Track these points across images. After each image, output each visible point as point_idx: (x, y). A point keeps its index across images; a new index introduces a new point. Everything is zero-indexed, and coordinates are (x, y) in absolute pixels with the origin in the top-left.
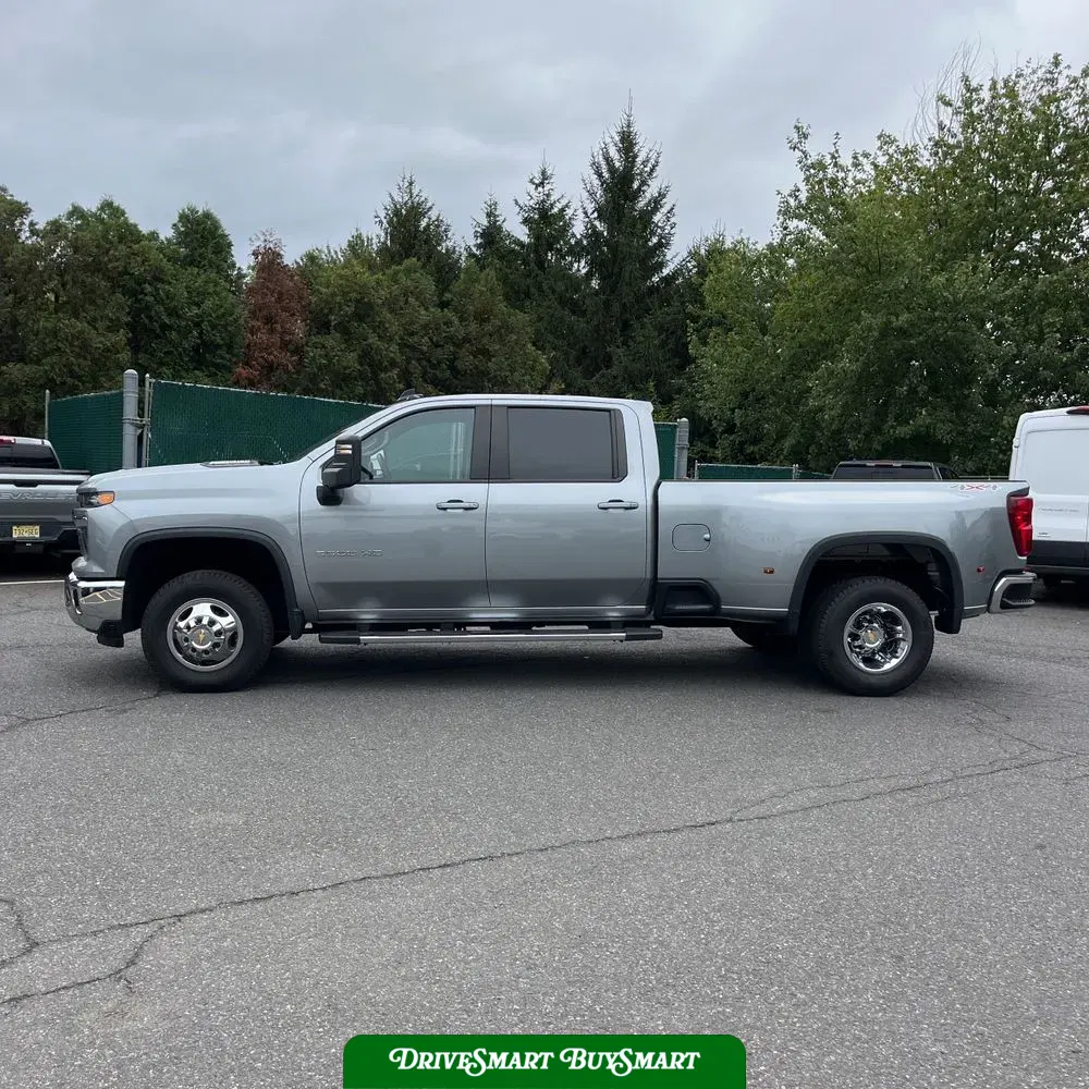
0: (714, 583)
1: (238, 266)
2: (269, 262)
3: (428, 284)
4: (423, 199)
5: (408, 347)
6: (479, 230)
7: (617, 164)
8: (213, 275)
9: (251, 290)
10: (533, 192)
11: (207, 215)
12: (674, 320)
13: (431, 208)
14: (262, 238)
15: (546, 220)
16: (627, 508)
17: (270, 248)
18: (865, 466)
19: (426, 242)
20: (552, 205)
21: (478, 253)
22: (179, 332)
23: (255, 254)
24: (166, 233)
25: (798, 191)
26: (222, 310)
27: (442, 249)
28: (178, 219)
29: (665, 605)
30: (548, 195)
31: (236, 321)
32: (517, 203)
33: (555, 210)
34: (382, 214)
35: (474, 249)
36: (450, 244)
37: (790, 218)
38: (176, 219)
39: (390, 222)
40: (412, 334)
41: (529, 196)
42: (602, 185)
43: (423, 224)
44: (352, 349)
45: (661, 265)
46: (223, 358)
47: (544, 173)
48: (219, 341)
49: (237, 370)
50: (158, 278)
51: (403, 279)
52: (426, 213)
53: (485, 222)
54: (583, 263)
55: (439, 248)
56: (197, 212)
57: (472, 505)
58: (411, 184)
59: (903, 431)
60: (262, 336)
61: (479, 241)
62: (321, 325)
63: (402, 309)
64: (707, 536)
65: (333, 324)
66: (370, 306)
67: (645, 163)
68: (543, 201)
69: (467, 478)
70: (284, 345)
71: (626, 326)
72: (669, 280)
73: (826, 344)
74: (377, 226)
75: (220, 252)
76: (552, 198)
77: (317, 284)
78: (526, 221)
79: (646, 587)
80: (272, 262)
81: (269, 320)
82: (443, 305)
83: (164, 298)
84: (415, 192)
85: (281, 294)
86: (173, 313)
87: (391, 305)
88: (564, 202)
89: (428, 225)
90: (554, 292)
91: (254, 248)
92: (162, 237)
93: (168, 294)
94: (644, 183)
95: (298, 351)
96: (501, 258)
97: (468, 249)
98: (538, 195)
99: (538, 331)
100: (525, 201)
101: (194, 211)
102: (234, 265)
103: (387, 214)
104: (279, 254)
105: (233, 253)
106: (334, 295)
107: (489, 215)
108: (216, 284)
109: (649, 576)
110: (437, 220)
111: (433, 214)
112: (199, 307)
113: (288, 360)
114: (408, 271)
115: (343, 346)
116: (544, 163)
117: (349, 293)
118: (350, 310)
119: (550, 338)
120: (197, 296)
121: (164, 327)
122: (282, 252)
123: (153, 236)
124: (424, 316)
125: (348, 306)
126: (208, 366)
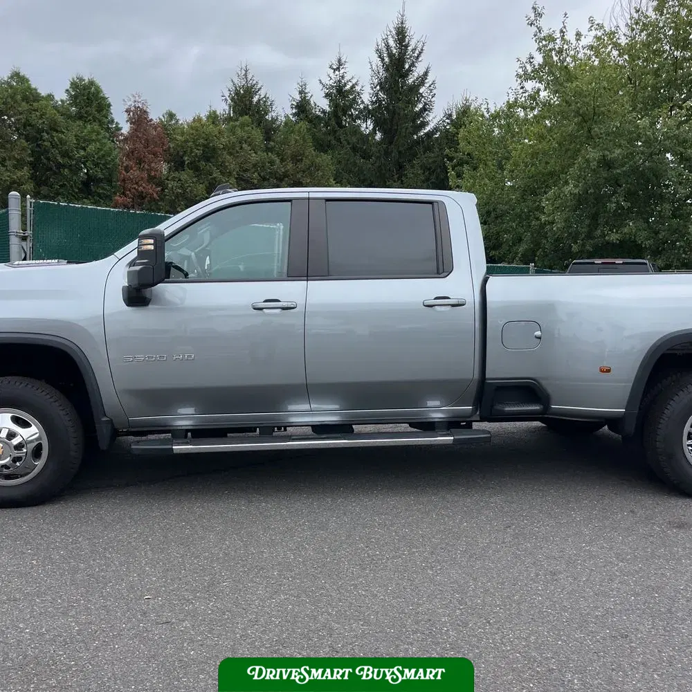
0: (544, 383)
1: (115, 121)
2: (139, 117)
3: (258, 135)
4: (254, 82)
5: (243, 180)
6: (294, 103)
7: (394, 51)
8: (96, 127)
9: (126, 139)
10: (332, 75)
11: (92, 83)
12: (435, 162)
13: (260, 88)
14: (133, 99)
15: (341, 95)
16: (453, 306)
17: (139, 107)
18: (593, 263)
19: (257, 112)
20: (345, 84)
21: (294, 119)
22: (71, 170)
23: (128, 111)
24: (61, 96)
25: (533, 58)
26: (102, 152)
27: (269, 117)
28: (69, 86)
29: (492, 406)
30: (343, 77)
31: (113, 160)
32: (321, 82)
33: (348, 87)
34: (227, 94)
35: (291, 117)
36: (274, 114)
37: (526, 80)
38: (68, 86)
39: (232, 99)
40: (246, 170)
41: (330, 78)
42: (383, 66)
43: (255, 99)
44: (202, 181)
45: (424, 124)
47: (339, 61)
48: (100, 175)
49: (116, 198)
50: (54, 128)
51: (239, 132)
52: (257, 92)
53: (298, 97)
54: (369, 122)
55: (267, 117)
56: (84, 80)
57: (289, 305)
58: (246, 71)
59: (614, 237)
60: (135, 173)
61: (294, 111)
62: (178, 164)
63: (237, 152)
64: (538, 333)
65: (186, 163)
66: (214, 149)
67: (414, 50)
68: (339, 81)
69: (285, 276)
70: (151, 179)
71: (401, 167)
72: (429, 135)
73: (551, 174)
74: (224, 103)
75: (102, 110)
76: (346, 79)
77: (175, 134)
78: (327, 95)
79: (473, 389)
80: (140, 117)
81: (140, 161)
82: (268, 150)
83: (58, 143)
84: (249, 77)
85: (147, 140)
86: (65, 154)
87: (230, 149)
88: (354, 81)
89: (259, 100)
90: (349, 144)
91: (127, 107)
92: (57, 98)
93: (61, 140)
94: (412, 65)
95: (161, 184)
96: (310, 121)
97: (287, 116)
98: (335, 76)
99: (337, 170)
100: (327, 81)
101: (81, 80)
102: (112, 121)
103: (230, 94)
104: (145, 112)
105: (112, 111)
106: (186, 141)
107: (301, 93)
108: (98, 133)
109: (477, 376)
110: (265, 97)
111: (262, 93)
112: (85, 150)
113: (153, 190)
114: (243, 126)
115: (195, 180)
116: (339, 53)
117: (197, 139)
118: (199, 152)
119: (346, 175)
120: (82, 143)
121: (60, 166)
122: (148, 110)
123: (50, 97)
124: (254, 158)
125: (198, 149)
126: (93, 196)
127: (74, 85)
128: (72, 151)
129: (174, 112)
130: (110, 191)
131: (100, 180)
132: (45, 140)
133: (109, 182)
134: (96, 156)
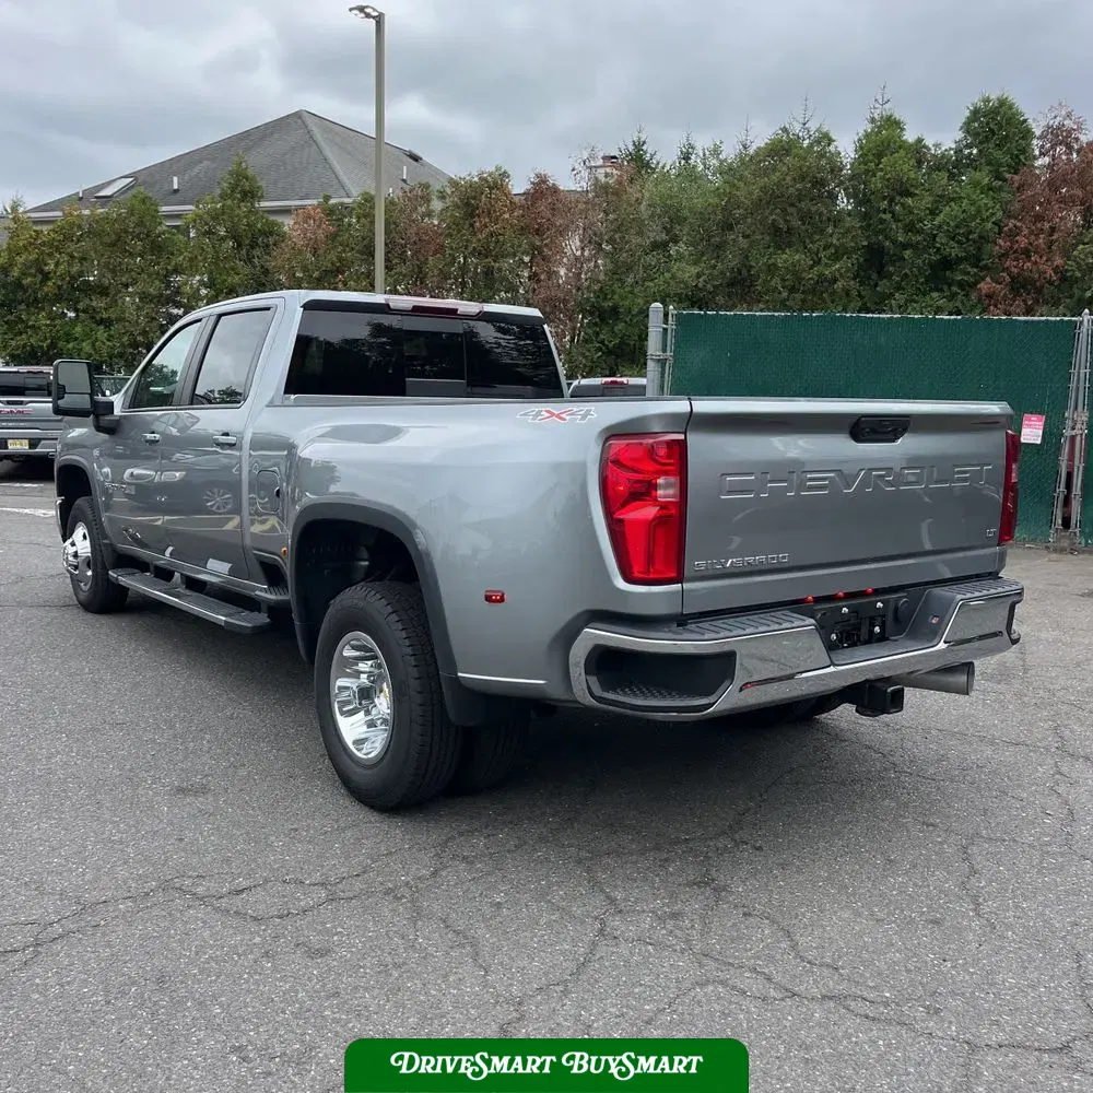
11: (1003, 103)
16: (230, 445)
46: (966, 274)
48: (956, 253)
64: (278, 489)
126: (950, 286)
127: (975, 112)
128: (921, 220)
130: (976, 274)
131: (959, 260)
132: (884, 212)
133: (975, 260)
134: (952, 224)
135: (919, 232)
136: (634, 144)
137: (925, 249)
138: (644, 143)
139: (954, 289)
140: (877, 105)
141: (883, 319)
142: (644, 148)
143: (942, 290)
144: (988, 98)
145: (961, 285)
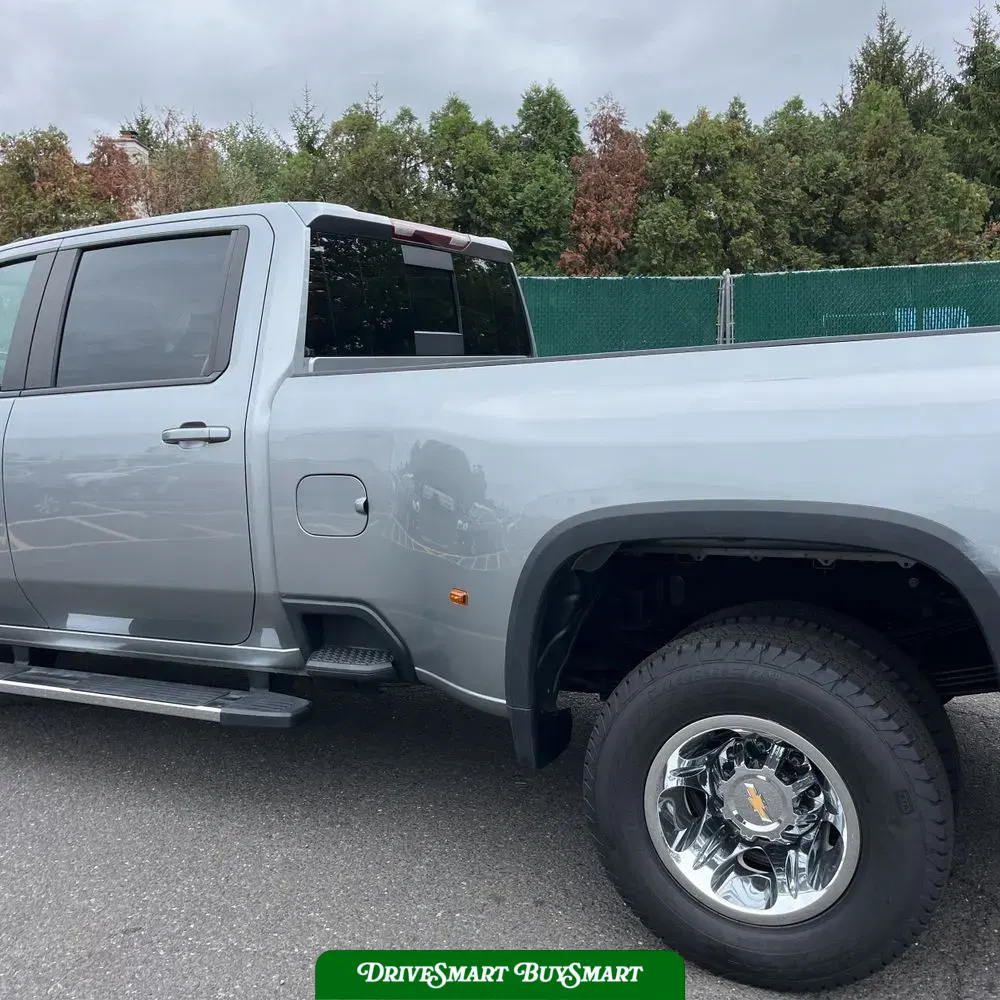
2: (608, 128)
11: (552, 94)
14: (600, 106)
17: (608, 116)
22: (504, 223)
23: (594, 125)
26: (545, 192)
38: (521, 104)
40: (776, 187)
44: (693, 214)
46: (549, 245)
48: (541, 225)
49: (564, 256)
56: (541, 92)
63: (768, 158)
65: (668, 188)
77: (661, 146)
83: (488, 188)
86: (496, 202)
87: (754, 156)
91: (592, 118)
101: (538, 91)
113: (618, 237)
115: (683, 213)
117: (687, 149)
123: (488, 125)
124: (795, 163)
125: (686, 165)
126: (535, 256)
127: (529, 101)
128: (506, 195)
129: (668, 113)
130: (557, 246)
131: (543, 232)
132: (471, 187)
133: (556, 233)
134: (535, 199)
135: (504, 206)
136: (138, 123)
137: (513, 222)
138: (148, 122)
139: (539, 258)
140: (371, 101)
141: (552, 281)
142: (149, 127)
143: (527, 260)
144: (539, 89)
145: (545, 255)
